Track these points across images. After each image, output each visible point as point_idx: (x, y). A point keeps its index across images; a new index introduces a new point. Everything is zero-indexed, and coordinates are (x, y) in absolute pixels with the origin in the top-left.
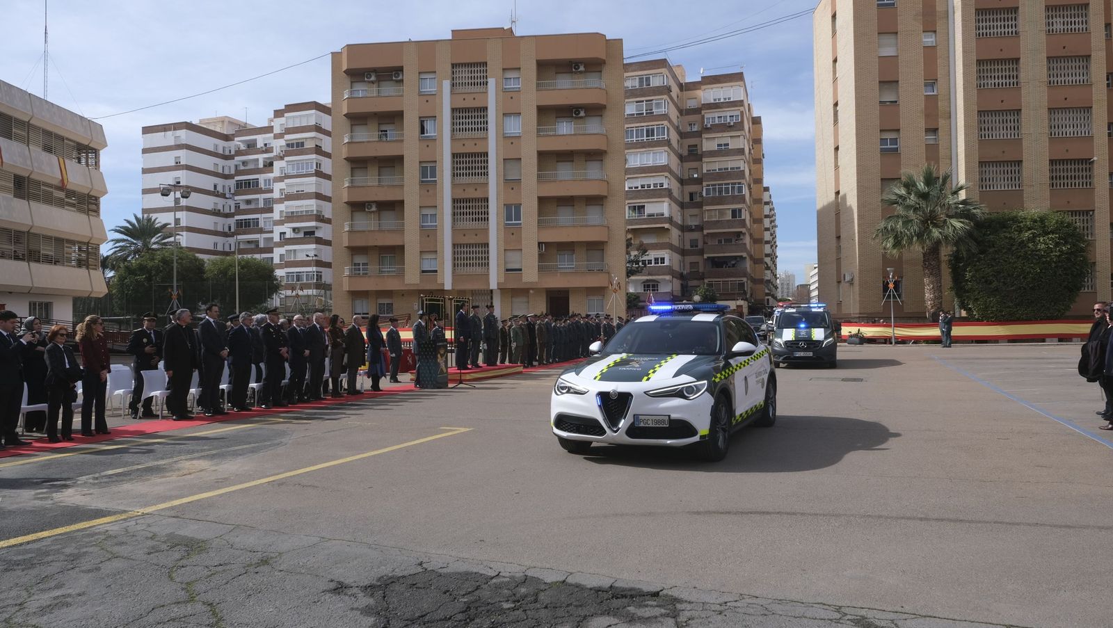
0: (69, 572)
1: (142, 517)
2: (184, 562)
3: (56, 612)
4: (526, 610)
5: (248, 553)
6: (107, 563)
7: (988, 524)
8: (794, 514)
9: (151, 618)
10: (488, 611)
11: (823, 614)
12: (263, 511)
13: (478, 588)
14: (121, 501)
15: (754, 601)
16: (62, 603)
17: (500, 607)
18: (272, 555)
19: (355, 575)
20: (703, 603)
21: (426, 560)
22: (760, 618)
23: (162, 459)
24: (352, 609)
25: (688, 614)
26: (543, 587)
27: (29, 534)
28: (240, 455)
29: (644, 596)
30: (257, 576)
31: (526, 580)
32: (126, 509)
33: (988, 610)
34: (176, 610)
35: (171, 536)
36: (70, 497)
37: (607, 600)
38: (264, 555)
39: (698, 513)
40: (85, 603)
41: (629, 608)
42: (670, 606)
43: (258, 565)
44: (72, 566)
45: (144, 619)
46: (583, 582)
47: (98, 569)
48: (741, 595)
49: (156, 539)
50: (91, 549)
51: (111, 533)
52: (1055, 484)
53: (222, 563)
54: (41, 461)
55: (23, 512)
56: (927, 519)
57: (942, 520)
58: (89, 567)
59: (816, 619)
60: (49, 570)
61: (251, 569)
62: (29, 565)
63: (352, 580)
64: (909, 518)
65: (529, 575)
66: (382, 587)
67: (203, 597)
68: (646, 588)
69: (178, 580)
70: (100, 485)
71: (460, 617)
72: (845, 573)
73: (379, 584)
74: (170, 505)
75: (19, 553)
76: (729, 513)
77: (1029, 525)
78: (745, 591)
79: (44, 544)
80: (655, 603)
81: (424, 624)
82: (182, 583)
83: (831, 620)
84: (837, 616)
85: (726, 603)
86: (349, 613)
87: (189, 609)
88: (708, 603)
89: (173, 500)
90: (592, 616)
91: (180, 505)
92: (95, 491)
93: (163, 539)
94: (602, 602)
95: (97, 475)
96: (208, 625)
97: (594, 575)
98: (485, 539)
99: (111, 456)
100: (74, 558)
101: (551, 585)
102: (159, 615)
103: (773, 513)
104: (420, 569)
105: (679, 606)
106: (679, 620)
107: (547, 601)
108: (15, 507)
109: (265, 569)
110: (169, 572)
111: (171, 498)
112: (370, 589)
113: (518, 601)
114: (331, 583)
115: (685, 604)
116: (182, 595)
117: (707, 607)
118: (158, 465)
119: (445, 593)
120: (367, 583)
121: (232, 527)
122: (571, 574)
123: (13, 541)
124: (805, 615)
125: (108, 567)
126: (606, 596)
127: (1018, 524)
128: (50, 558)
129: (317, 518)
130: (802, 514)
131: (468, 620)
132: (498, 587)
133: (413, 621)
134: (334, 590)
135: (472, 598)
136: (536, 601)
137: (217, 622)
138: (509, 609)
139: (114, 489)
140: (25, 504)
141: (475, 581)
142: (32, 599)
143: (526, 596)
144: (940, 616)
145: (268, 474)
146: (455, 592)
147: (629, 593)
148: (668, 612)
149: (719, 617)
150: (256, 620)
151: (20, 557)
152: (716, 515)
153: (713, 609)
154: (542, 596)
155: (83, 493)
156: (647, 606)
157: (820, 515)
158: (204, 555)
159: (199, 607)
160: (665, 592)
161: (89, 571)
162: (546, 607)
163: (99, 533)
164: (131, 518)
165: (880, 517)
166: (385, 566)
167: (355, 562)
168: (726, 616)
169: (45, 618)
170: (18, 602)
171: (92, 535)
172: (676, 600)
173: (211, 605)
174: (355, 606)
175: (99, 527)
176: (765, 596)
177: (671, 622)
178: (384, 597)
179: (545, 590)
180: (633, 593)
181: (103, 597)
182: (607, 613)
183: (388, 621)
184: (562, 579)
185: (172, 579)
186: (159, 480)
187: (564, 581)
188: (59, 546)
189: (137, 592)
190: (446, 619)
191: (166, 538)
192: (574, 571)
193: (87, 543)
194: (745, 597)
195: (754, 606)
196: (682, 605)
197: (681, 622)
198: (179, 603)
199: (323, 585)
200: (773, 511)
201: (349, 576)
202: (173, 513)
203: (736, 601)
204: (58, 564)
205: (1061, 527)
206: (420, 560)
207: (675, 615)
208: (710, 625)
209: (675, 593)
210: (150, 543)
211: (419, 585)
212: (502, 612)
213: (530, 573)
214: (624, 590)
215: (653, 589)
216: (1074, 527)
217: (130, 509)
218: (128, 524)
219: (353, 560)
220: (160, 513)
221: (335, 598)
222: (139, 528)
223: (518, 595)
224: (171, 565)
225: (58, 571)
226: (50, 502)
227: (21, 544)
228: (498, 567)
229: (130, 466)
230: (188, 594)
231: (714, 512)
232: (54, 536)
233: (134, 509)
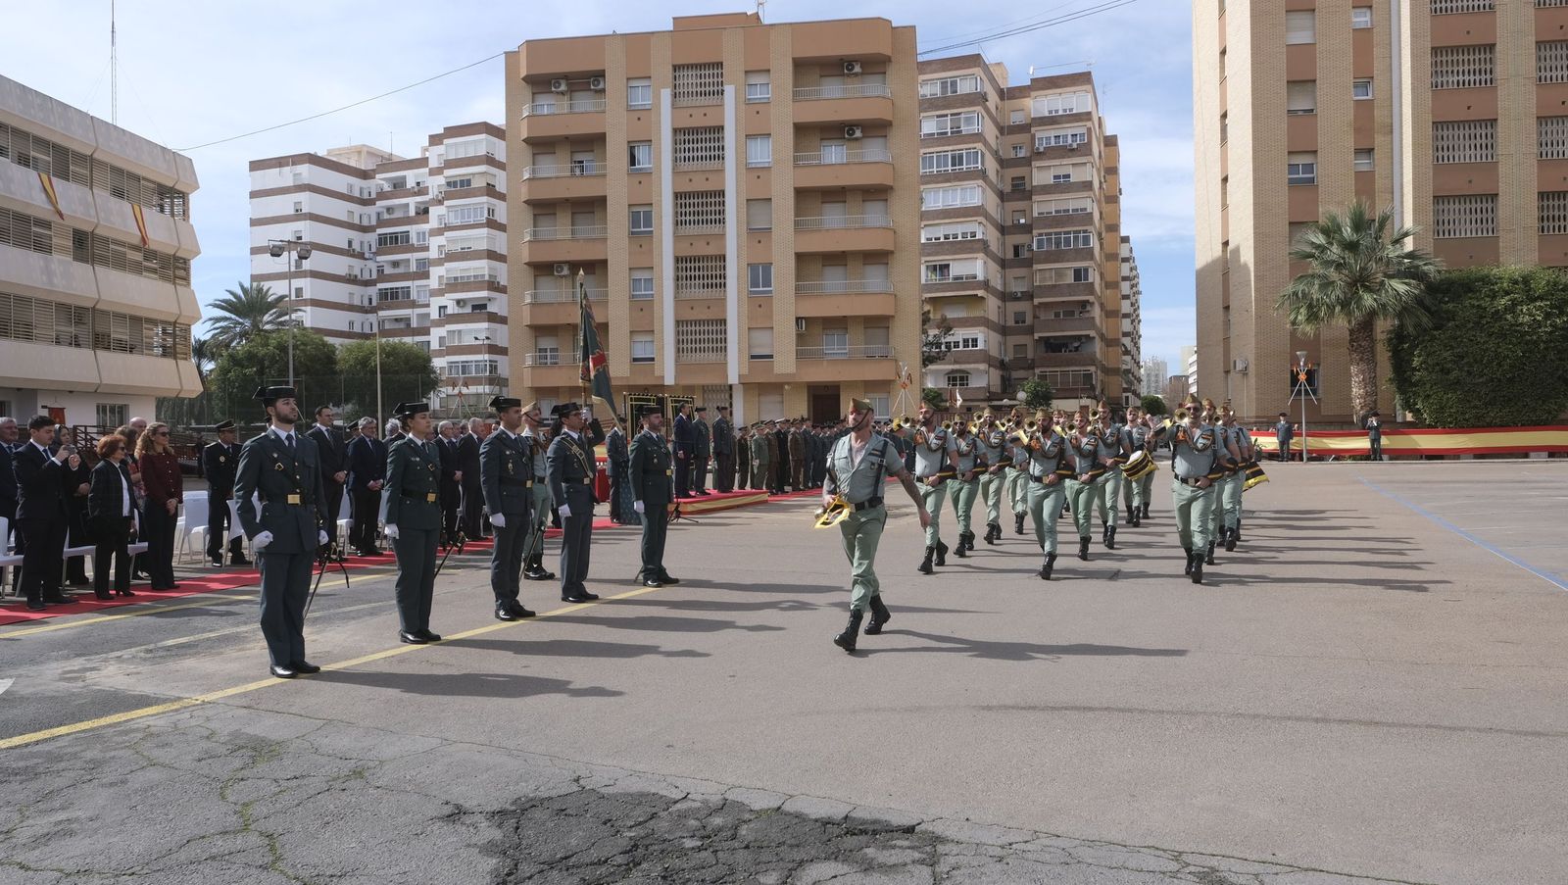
0: (84, 786)
1: (200, 707)
2: (245, 773)
3: (53, 844)
4: (717, 851)
5: (338, 760)
6: (139, 773)
7: (1417, 730)
8: (1130, 710)
9: (183, 856)
10: (662, 851)
11: (1152, 863)
12: (370, 699)
13: (653, 816)
14: (175, 684)
15: (1054, 842)
16: (65, 831)
17: (680, 845)
18: (371, 764)
19: (479, 795)
20: (978, 844)
21: (583, 773)
22: (1058, 869)
23: (246, 623)
24: (469, 845)
25: (952, 860)
26: (747, 816)
27: (40, 730)
28: (353, 618)
29: (892, 831)
30: (343, 796)
31: (723, 806)
32: (181, 695)
33: (1404, 860)
34: (220, 843)
35: (235, 735)
36: (109, 677)
37: (837, 837)
38: (359, 763)
39: (989, 708)
40: (96, 831)
41: (867, 850)
42: (928, 849)
43: (348, 778)
44: (89, 777)
45: (174, 856)
46: (806, 811)
47: (124, 782)
48: (1036, 832)
49: (214, 739)
50: (121, 753)
51: (152, 729)
52: (1524, 668)
53: (298, 774)
54: (80, 626)
55: (40, 699)
56: (1325, 720)
57: (1348, 722)
58: (112, 778)
59: (1141, 871)
60: (59, 782)
61: (337, 785)
62: (31, 774)
63: (475, 803)
64: (1298, 719)
65: (730, 798)
66: (515, 815)
67: (262, 825)
68: (897, 820)
69: (231, 799)
70: (153, 661)
71: (620, 860)
72: (1194, 801)
73: (514, 808)
74: (243, 690)
75: (22, 758)
76: (1034, 708)
77: (1478, 730)
78: (1042, 827)
79: (58, 744)
80: (906, 843)
81: (567, 870)
82: (235, 804)
83: (1164, 873)
84: (1174, 866)
85: (1010, 844)
86: (464, 853)
87: (239, 842)
88: (984, 844)
89: (248, 682)
90: (812, 861)
91: (256, 690)
92: (145, 668)
93: (222, 740)
94: (829, 840)
95: (151, 646)
96: (261, 866)
97: (821, 801)
98: (675, 744)
99: (177, 619)
100: (96, 765)
101: (759, 813)
102: (195, 850)
103: (1101, 709)
104: (575, 788)
105: (940, 848)
106: (938, 870)
107: (750, 838)
108: (31, 690)
109: (355, 784)
110: (221, 788)
111: (246, 680)
112: (499, 816)
113: (707, 836)
114: (446, 807)
115: (950, 845)
116: (233, 820)
117: (982, 850)
118: (237, 632)
119: (605, 823)
120: (496, 807)
121: (321, 723)
122: (791, 796)
123: (17, 740)
124: (1126, 865)
125: (139, 780)
126: (836, 831)
127: (1462, 729)
128: (63, 765)
129: (443, 711)
130: (1142, 711)
131: (631, 865)
132: (683, 815)
133: (551, 865)
134: (449, 816)
135: (642, 833)
136: (734, 837)
137: (274, 862)
138: (693, 848)
139: (173, 665)
140: (43, 687)
141: (652, 805)
142: (24, 824)
143: (720, 830)
144: (1331, 870)
145: (387, 646)
146: (619, 823)
147: (871, 827)
148: (924, 856)
149: (999, 866)
150: (329, 860)
151: (21, 764)
152: (1014, 711)
153: (991, 853)
154: (743, 831)
155: (129, 671)
156: (893, 847)
157: (1168, 713)
158: (275, 764)
159: (254, 839)
160: (923, 827)
161: (111, 785)
162: (747, 847)
163: (137, 730)
164: (185, 707)
165: (1255, 716)
166: (526, 781)
167: (485, 776)
168: (1008, 864)
169: (37, 852)
170: (5, 829)
171: (126, 733)
172: (937, 839)
173: (270, 836)
174: (474, 840)
175: (138, 721)
176: (1071, 835)
177: (926, 871)
178: (517, 828)
179: (750, 820)
180: (877, 827)
181: (123, 823)
182: (835, 856)
183: (516, 865)
184: (776, 806)
185: (223, 798)
186: (235, 655)
187: (779, 808)
188: (78, 749)
189: (171, 816)
190: (600, 863)
191: (227, 738)
192: (795, 793)
193: (117, 744)
194: (1040, 835)
195: (1052, 849)
196: (947, 847)
197: (941, 873)
198: (227, 832)
199: (433, 809)
200: (1097, 705)
201: (471, 795)
202: (244, 702)
203: (1026, 842)
204: (72, 774)
205: (1526, 734)
206: (578, 774)
207: (932, 861)
208: (983, 878)
209: (939, 829)
210: (205, 744)
211: (568, 811)
212: (683, 852)
213: (730, 796)
214: (864, 822)
215: (907, 822)
216: (1547, 735)
217: (187, 695)
218: (178, 717)
219: (482, 773)
220: (226, 702)
221: (447, 828)
222: (193, 722)
223: (709, 828)
224: (226, 777)
225: (70, 783)
226: (81, 684)
227: (27, 745)
228: (686, 785)
229: (198, 633)
230: (241, 820)
231: (1013, 708)
232: (75, 733)
233: (192, 695)
